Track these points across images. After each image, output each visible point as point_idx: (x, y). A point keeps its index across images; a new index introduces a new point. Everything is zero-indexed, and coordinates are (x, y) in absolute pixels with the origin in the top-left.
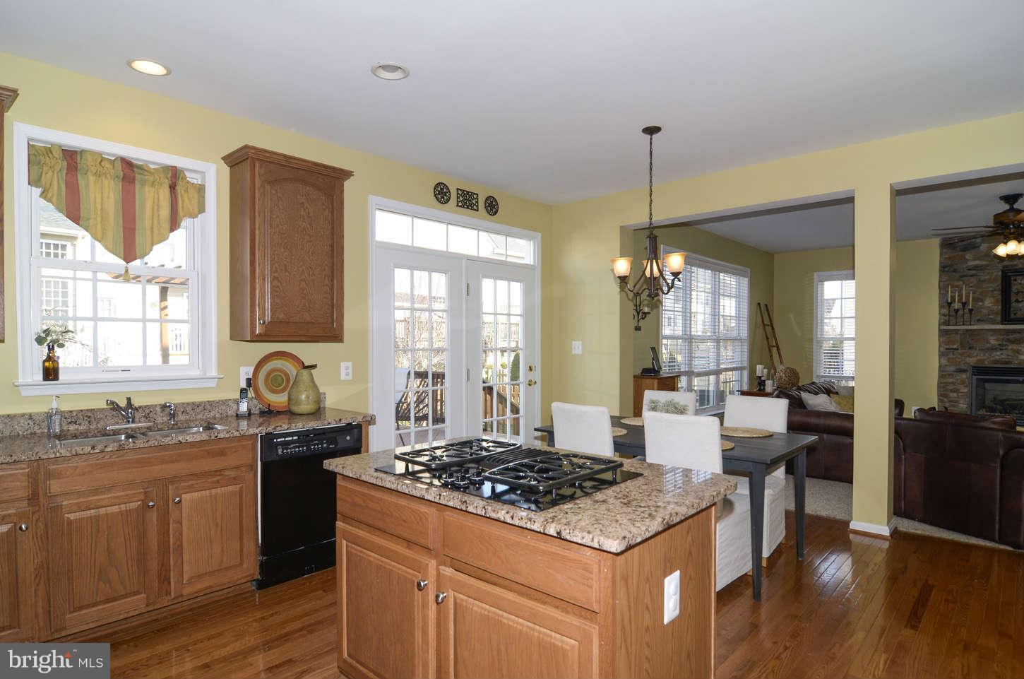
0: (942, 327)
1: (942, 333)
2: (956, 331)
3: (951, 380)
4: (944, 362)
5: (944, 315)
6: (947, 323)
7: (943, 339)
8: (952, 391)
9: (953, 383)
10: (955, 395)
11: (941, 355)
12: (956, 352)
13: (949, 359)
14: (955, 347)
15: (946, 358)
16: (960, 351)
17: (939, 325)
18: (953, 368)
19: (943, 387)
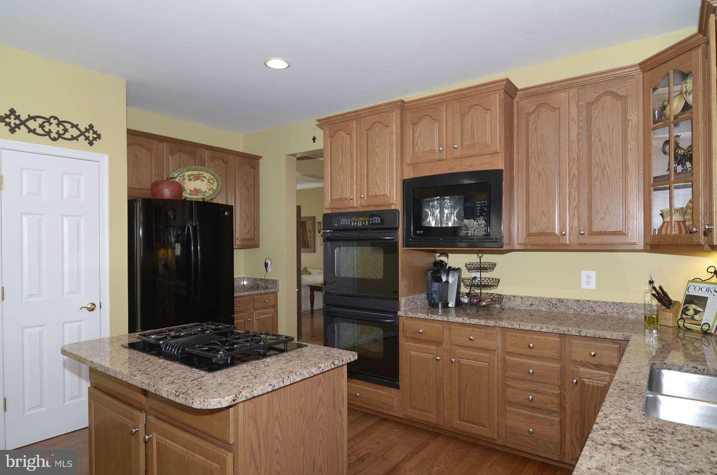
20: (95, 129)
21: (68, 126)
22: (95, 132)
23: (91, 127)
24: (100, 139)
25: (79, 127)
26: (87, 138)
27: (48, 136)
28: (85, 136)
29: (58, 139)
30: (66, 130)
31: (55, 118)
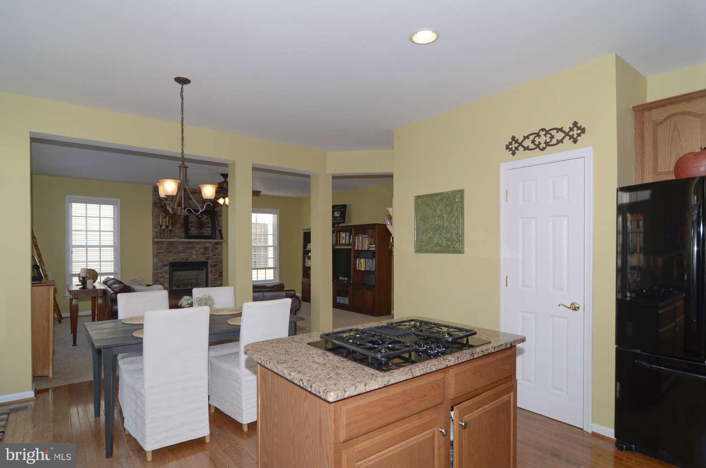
0: (155, 240)
1: (155, 243)
2: (162, 242)
3: (160, 271)
4: (156, 260)
5: (156, 232)
6: (157, 237)
7: (155, 247)
8: (161, 278)
9: (161, 273)
10: (162, 279)
11: (154, 256)
12: (162, 254)
13: (159, 258)
14: (162, 251)
15: (157, 258)
16: (165, 254)
17: (153, 238)
18: (160, 264)
19: (156, 276)
20: (579, 125)
21: (554, 132)
22: (579, 128)
23: (575, 124)
24: (584, 133)
25: (563, 129)
26: (571, 137)
27: (538, 149)
28: (569, 136)
29: (546, 147)
30: (552, 137)
31: (543, 130)
